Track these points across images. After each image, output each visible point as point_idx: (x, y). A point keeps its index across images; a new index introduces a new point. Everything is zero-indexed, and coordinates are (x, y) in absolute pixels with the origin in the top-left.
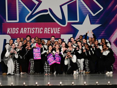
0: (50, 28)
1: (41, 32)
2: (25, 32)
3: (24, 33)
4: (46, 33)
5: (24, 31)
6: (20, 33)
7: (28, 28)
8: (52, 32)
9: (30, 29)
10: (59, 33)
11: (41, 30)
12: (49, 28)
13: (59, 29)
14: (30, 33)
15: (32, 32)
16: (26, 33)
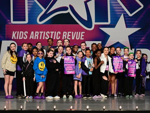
0: (71, 32)
2: (36, 37)
3: (35, 38)
5: (36, 35)
6: (30, 38)
7: (40, 32)
8: (73, 38)
9: (43, 34)
10: (83, 39)
11: (59, 35)
12: (69, 32)
13: (83, 34)
14: (44, 38)
15: (46, 37)
16: (37, 38)
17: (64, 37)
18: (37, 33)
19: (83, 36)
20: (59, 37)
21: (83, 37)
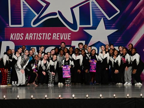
0: (59, 34)
1: (49, 38)
2: (31, 37)
3: (30, 39)
4: (55, 39)
5: (30, 36)
6: (25, 39)
7: (34, 34)
8: (61, 39)
9: (36, 35)
11: (50, 36)
12: (58, 34)
13: (70, 35)
14: (37, 39)
15: (39, 38)
16: (32, 39)
17: (54, 37)
18: (31, 35)
19: (70, 36)
20: (50, 38)
21: (69, 38)
